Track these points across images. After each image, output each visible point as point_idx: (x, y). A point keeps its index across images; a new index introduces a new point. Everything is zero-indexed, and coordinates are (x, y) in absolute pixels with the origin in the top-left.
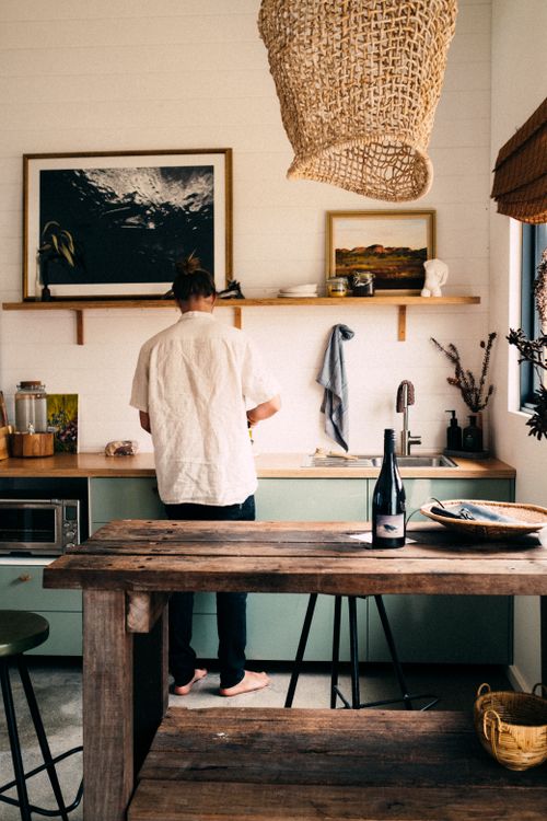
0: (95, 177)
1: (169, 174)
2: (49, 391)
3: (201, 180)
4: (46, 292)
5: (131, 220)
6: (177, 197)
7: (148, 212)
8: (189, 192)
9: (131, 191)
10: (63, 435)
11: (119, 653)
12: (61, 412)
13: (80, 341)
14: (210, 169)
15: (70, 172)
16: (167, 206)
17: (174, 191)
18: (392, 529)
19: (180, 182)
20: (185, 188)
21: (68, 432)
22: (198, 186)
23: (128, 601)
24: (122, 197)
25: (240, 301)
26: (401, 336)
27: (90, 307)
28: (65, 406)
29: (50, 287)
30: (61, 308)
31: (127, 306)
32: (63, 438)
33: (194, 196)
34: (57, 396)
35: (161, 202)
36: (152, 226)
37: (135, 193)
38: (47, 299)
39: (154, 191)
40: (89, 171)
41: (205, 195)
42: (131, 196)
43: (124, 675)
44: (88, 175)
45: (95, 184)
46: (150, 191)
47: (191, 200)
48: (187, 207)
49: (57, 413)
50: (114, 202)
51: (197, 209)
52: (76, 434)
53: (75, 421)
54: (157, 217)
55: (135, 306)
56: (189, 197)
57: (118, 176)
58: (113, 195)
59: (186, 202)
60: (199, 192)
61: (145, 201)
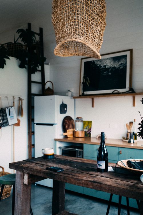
0: (96, 62)
1: (115, 59)
2: (84, 120)
3: (124, 59)
4: (83, 93)
5: (105, 73)
6: (117, 65)
7: (109, 70)
8: (120, 63)
9: (105, 65)
10: (88, 132)
12: (88, 126)
13: (93, 106)
14: (125, 56)
15: (91, 62)
16: (114, 68)
17: (116, 64)
19: (118, 61)
20: (119, 62)
21: (89, 131)
23: (24, 175)
24: (103, 66)
27: (96, 97)
28: (88, 124)
30: (87, 97)
31: (101, 96)
32: (88, 133)
33: (121, 64)
34: (87, 121)
35: (113, 67)
36: (110, 74)
37: (106, 65)
38: (83, 96)
39: (111, 64)
40: (95, 61)
41: (124, 63)
42: (105, 66)
44: (95, 62)
45: (96, 64)
46: (109, 64)
47: (121, 65)
48: (119, 67)
49: (87, 126)
50: (101, 68)
51: (122, 68)
52: (91, 132)
53: (91, 128)
54: (111, 71)
55: (103, 96)
56: (120, 65)
57: (102, 61)
58: (101, 66)
59: (119, 66)
60: (123, 63)
61: (108, 67)
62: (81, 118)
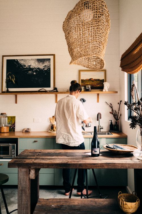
0: (20, 61)
1: (39, 61)
2: (8, 115)
3: (47, 62)
4: (8, 90)
5: (29, 72)
6: (41, 66)
7: (34, 70)
8: (44, 65)
9: (30, 65)
10: (11, 127)
11: (27, 184)
12: (11, 121)
13: (16, 102)
14: (49, 59)
15: (14, 60)
16: (39, 68)
17: (40, 65)
18: (96, 152)
19: (42, 62)
20: (43, 64)
21: (13, 126)
22: (46, 64)
23: (30, 171)
24: (27, 66)
25: (57, 92)
26: (98, 101)
27: (19, 94)
28: (12, 119)
29: (9, 89)
30: (11, 94)
31: (28, 94)
32: (11, 128)
33: (45, 66)
34: (10, 117)
35: (37, 68)
36: (35, 73)
37: (31, 65)
38: (8, 92)
39: (35, 65)
40: (19, 60)
41: (48, 66)
42: (30, 66)
43: (28, 190)
44: (19, 61)
45: (20, 63)
46: (34, 65)
47: (45, 67)
48: (44, 69)
49: (10, 121)
50: (25, 67)
51: (46, 69)
52: (15, 127)
53: (15, 123)
54: (36, 71)
55: (30, 94)
56: (44, 66)
57: (26, 61)
58: (25, 66)
59: (43, 68)
60: (47, 65)
61: (33, 67)
62: (5, 113)
